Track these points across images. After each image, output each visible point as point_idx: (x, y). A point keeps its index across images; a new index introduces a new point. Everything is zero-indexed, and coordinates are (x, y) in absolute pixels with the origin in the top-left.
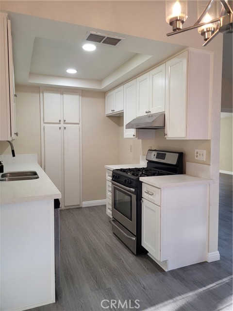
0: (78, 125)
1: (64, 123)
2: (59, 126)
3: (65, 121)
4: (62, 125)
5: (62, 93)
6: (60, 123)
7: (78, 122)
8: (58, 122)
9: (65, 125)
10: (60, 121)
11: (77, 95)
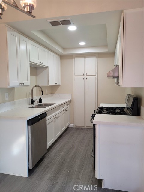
0: (95, 77)
1: (87, 76)
2: (83, 77)
3: (86, 74)
4: (85, 77)
5: (85, 58)
6: (84, 76)
7: (95, 75)
8: (83, 75)
9: (87, 77)
10: (84, 74)
11: (94, 57)
